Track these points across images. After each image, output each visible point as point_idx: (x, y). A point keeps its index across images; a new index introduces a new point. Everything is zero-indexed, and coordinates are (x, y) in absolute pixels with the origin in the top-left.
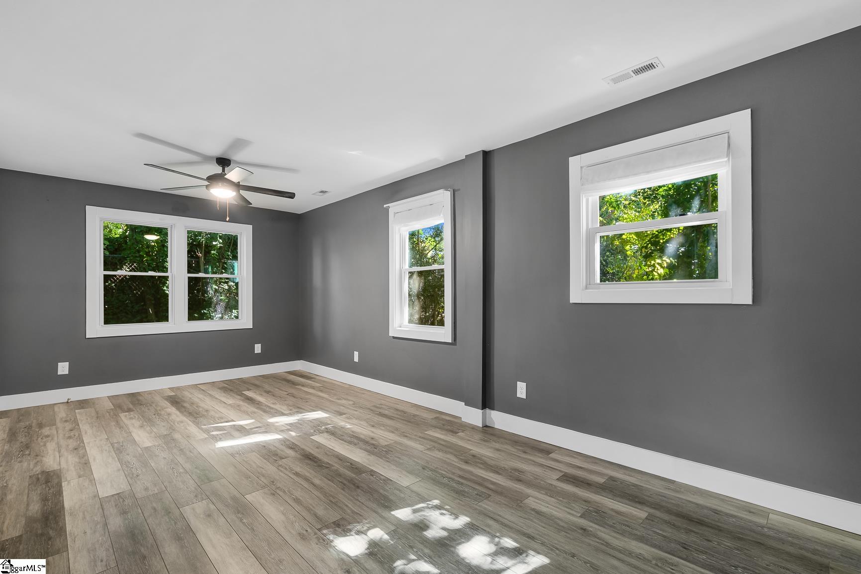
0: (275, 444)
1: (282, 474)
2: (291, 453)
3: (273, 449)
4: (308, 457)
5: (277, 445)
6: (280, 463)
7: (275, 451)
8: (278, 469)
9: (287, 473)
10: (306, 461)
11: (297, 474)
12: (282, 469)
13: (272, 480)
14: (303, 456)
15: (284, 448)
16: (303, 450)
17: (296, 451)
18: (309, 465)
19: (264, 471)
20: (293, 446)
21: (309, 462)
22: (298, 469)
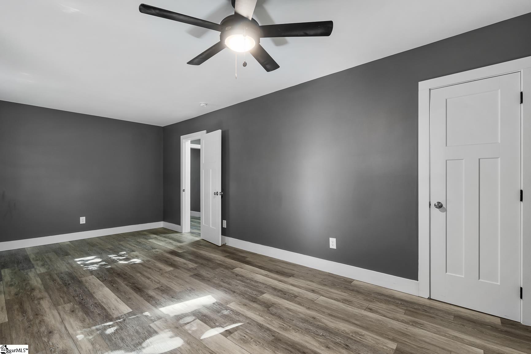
0: (164, 300)
1: (157, 278)
2: (151, 293)
3: (165, 296)
4: (140, 290)
5: (162, 300)
6: (158, 285)
7: (163, 294)
8: (159, 281)
9: (154, 279)
10: (141, 287)
11: (149, 278)
12: (157, 281)
13: (162, 275)
14: (143, 291)
15: (157, 297)
16: (142, 296)
17: (147, 294)
18: (140, 284)
19: (168, 279)
20: (149, 299)
21: (139, 286)
22: (148, 281)
